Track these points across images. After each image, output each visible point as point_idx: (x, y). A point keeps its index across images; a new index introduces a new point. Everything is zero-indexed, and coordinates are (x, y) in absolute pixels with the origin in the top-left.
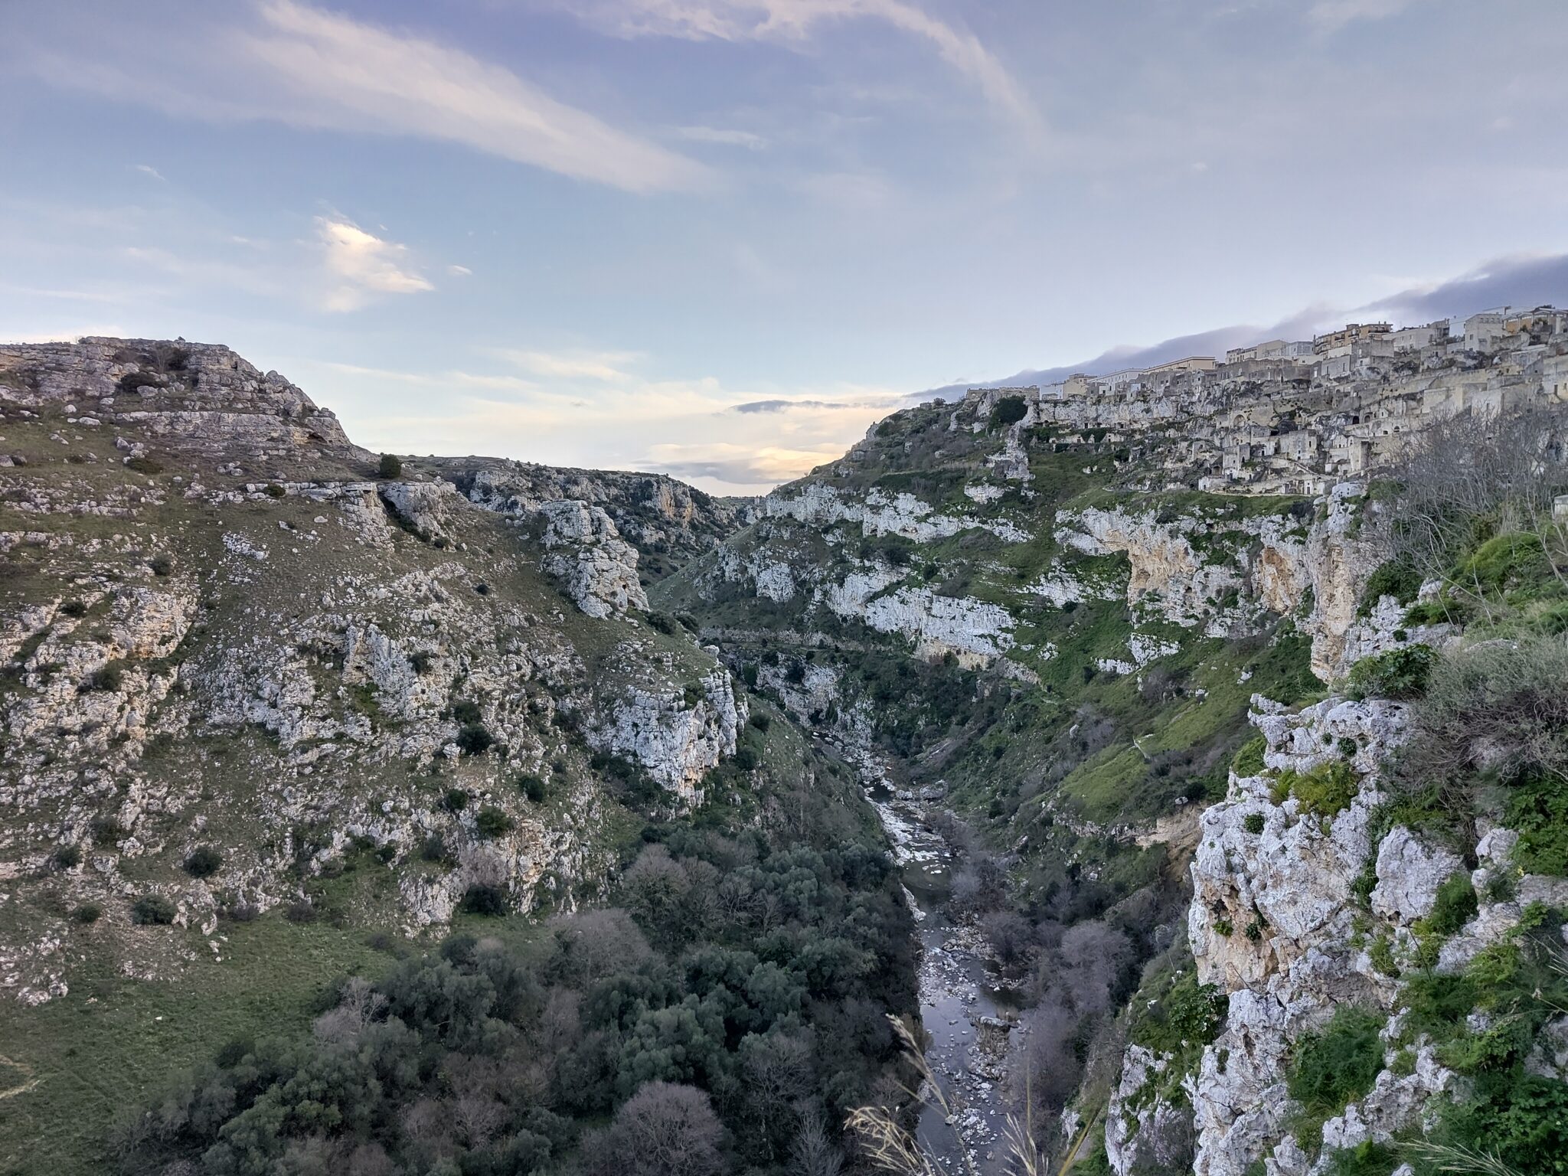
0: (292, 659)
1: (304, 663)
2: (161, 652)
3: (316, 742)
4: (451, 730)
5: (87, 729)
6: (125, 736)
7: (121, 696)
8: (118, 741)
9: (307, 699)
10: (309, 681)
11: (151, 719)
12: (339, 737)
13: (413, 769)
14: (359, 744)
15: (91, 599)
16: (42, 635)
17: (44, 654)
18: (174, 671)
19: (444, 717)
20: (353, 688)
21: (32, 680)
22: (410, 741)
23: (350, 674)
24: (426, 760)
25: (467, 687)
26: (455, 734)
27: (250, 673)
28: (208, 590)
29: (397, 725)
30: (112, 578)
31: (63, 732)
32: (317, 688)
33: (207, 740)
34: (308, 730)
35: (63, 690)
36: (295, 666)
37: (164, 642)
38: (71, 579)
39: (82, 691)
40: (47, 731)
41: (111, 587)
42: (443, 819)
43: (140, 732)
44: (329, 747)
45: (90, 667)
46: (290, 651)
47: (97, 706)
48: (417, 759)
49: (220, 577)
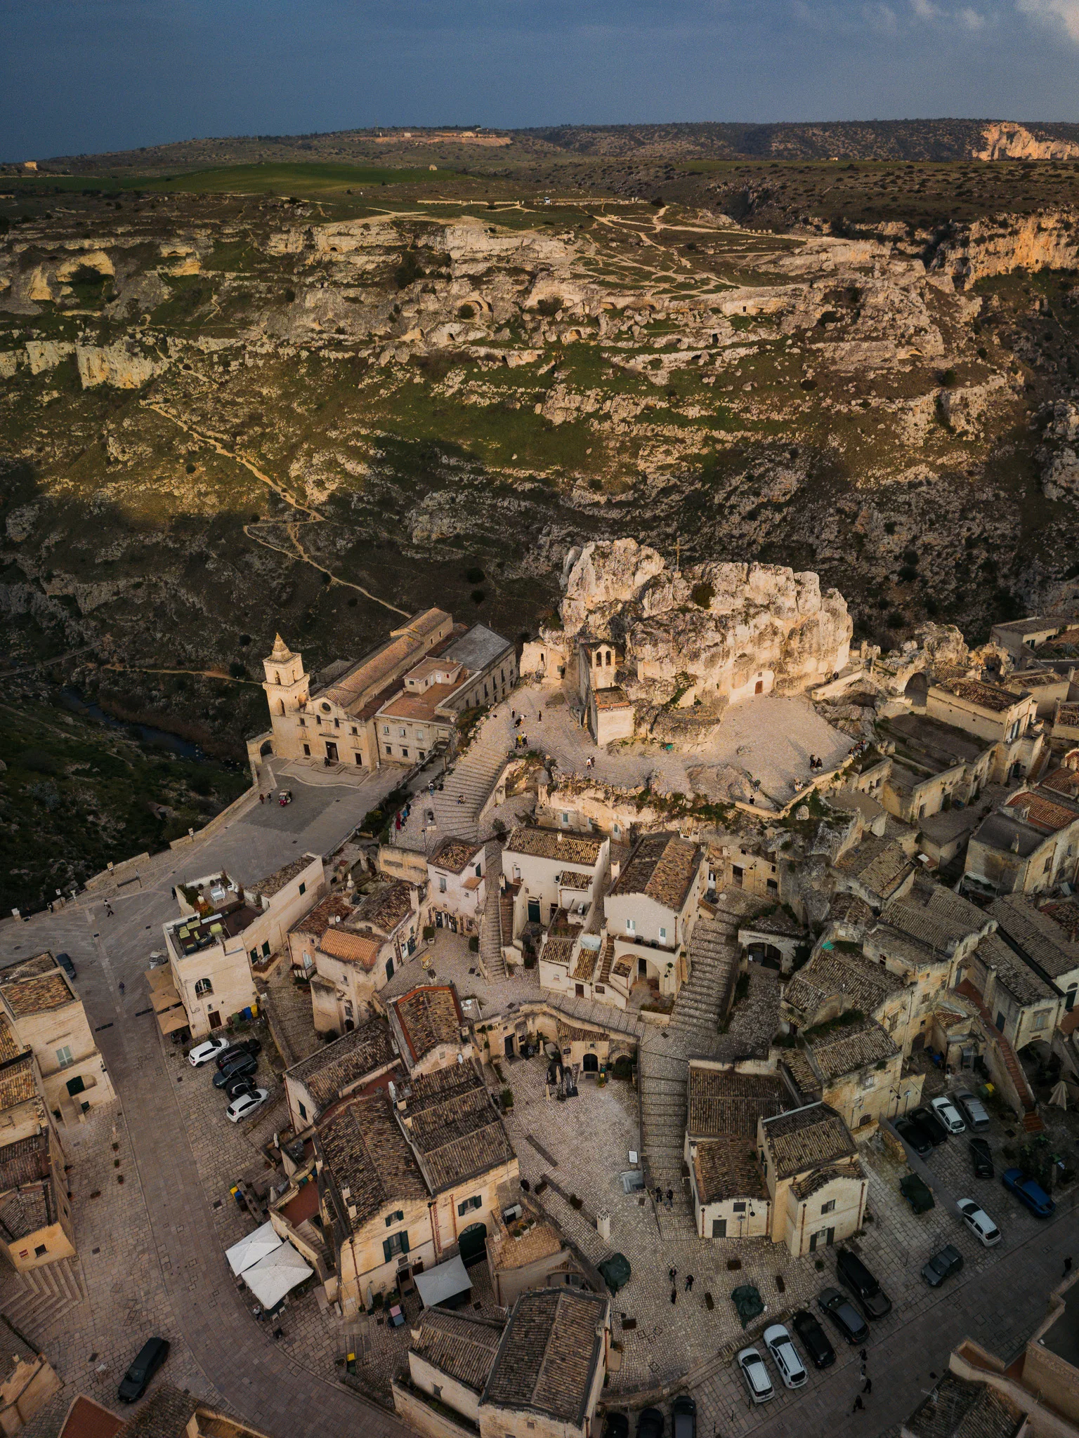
0: (831, 515)
1: (837, 518)
2: (782, 500)
3: (830, 559)
4: (897, 567)
5: (742, 536)
6: (754, 542)
7: (757, 523)
8: (750, 544)
9: (832, 537)
10: (835, 528)
11: (768, 534)
12: (841, 559)
13: (869, 583)
14: (850, 565)
15: (757, 472)
16: (736, 488)
17: (733, 500)
18: (785, 510)
19: (896, 558)
20: (856, 535)
21: (726, 511)
22: (873, 569)
23: (858, 528)
24: (879, 580)
25: (919, 543)
26: (898, 569)
27: (813, 518)
28: (812, 466)
29: (871, 559)
30: (770, 461)
31: (733, 536)
32: (839, 532)
33: (788, 547)
34: (827, 553)
35: (735, 518)
36: (831, 519)
37: (784, 495)
38: (753, 460)
39: (743, 518)
40: (725, 536)
41: (769, 465)
42: (875, 612)
43: (761, 540)
44: (836, 563)
45: (748, 508)
46: (831, 511)
47: (749, 527)
48: (873, 578)
49: (820, 460)
